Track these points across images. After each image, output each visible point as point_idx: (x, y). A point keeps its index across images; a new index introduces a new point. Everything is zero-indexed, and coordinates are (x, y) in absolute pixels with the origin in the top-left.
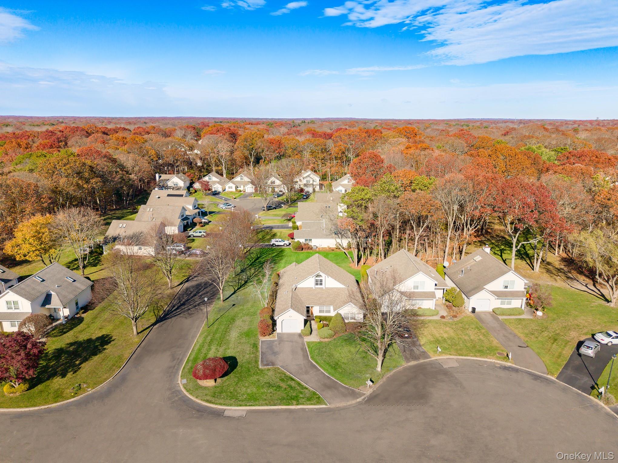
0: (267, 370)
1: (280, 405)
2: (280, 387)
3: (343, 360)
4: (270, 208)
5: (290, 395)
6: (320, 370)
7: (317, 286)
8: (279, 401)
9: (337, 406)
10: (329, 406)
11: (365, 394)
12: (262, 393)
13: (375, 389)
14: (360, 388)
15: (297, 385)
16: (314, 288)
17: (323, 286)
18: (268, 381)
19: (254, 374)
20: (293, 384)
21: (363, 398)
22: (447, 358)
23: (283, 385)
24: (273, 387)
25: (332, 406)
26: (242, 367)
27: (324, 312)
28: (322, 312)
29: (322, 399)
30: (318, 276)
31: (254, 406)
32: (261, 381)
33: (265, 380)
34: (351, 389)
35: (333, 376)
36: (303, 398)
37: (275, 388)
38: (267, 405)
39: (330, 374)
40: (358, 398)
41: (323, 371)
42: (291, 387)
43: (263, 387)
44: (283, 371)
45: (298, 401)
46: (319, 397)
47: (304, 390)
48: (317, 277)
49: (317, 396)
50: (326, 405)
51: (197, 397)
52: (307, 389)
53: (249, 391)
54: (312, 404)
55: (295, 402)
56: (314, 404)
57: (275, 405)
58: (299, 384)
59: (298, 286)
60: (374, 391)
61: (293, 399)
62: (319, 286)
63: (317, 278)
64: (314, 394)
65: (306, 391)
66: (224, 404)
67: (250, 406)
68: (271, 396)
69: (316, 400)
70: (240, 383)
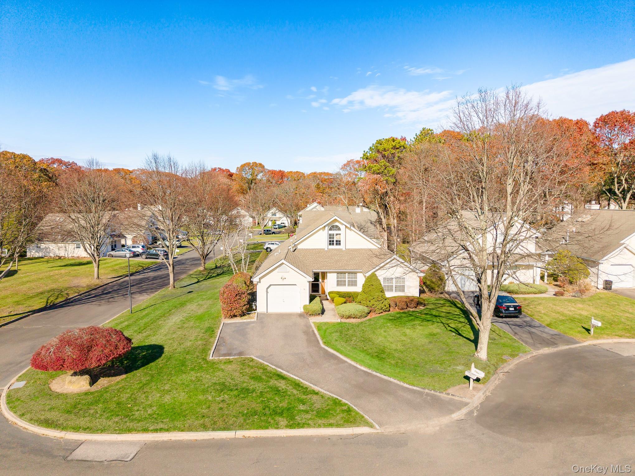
0: (225, 363)
1: (241, 427)
2: (248, 390)
3: (393, 346)
4: (268, 232)
5: (272, 406)
6: (346, 362)
7: (331, 247)
8: (241, 420)
9: (402, 430)
10: (378, 430)
11: (466, 404)
12: (199, 404)
13: (488, 394)
14: (450, 391)
15: (291, 387)
16: (326, 249)
17: (342, 247)
18: (221, 381)
19: (192, 369)
20: (282, 385)
21: (464, 411)
22: (615, 343)
23: (259, 386)
24: (231, 390)
25: (388, 430)
26: (169, 359)
27: (345, 285)
28: (341, 285)
29: (357, 413)
30: (333, 228)
31: (168, 430)
32: (204, 381)
33: (215, 380)
34: (427, 394)
35: (377, 370)
36: (307, 412)
37: (236, 393)
38: (205, 428)
39: (369, 367)
40: (452, 412)
41: (353, 363)
42: (277, 391)
43: (205, 392)
44: (261, 364)
45: (292, 418)
46: (349, 411)
47: (310, 396)
48: (330, 229)
49: (345, 408)
50: (372, 426)
51: (22, 416)
52: (317, 394)
53: (167, 399)
54: (331, 425)
55: (283, 422)
56: (338, 426)
57: (226, 428)
58: (297, 385)
59: (299, 247)
60: (487, 398)
61: (281, 414)
62: (335, 247)
63: (331, 232)
64: (337, 403)
65: (315, 397)
66: (85, 429)
67: (156, 431)
68: (221, 409)
69: (342, 415)
70: (153, 384)
